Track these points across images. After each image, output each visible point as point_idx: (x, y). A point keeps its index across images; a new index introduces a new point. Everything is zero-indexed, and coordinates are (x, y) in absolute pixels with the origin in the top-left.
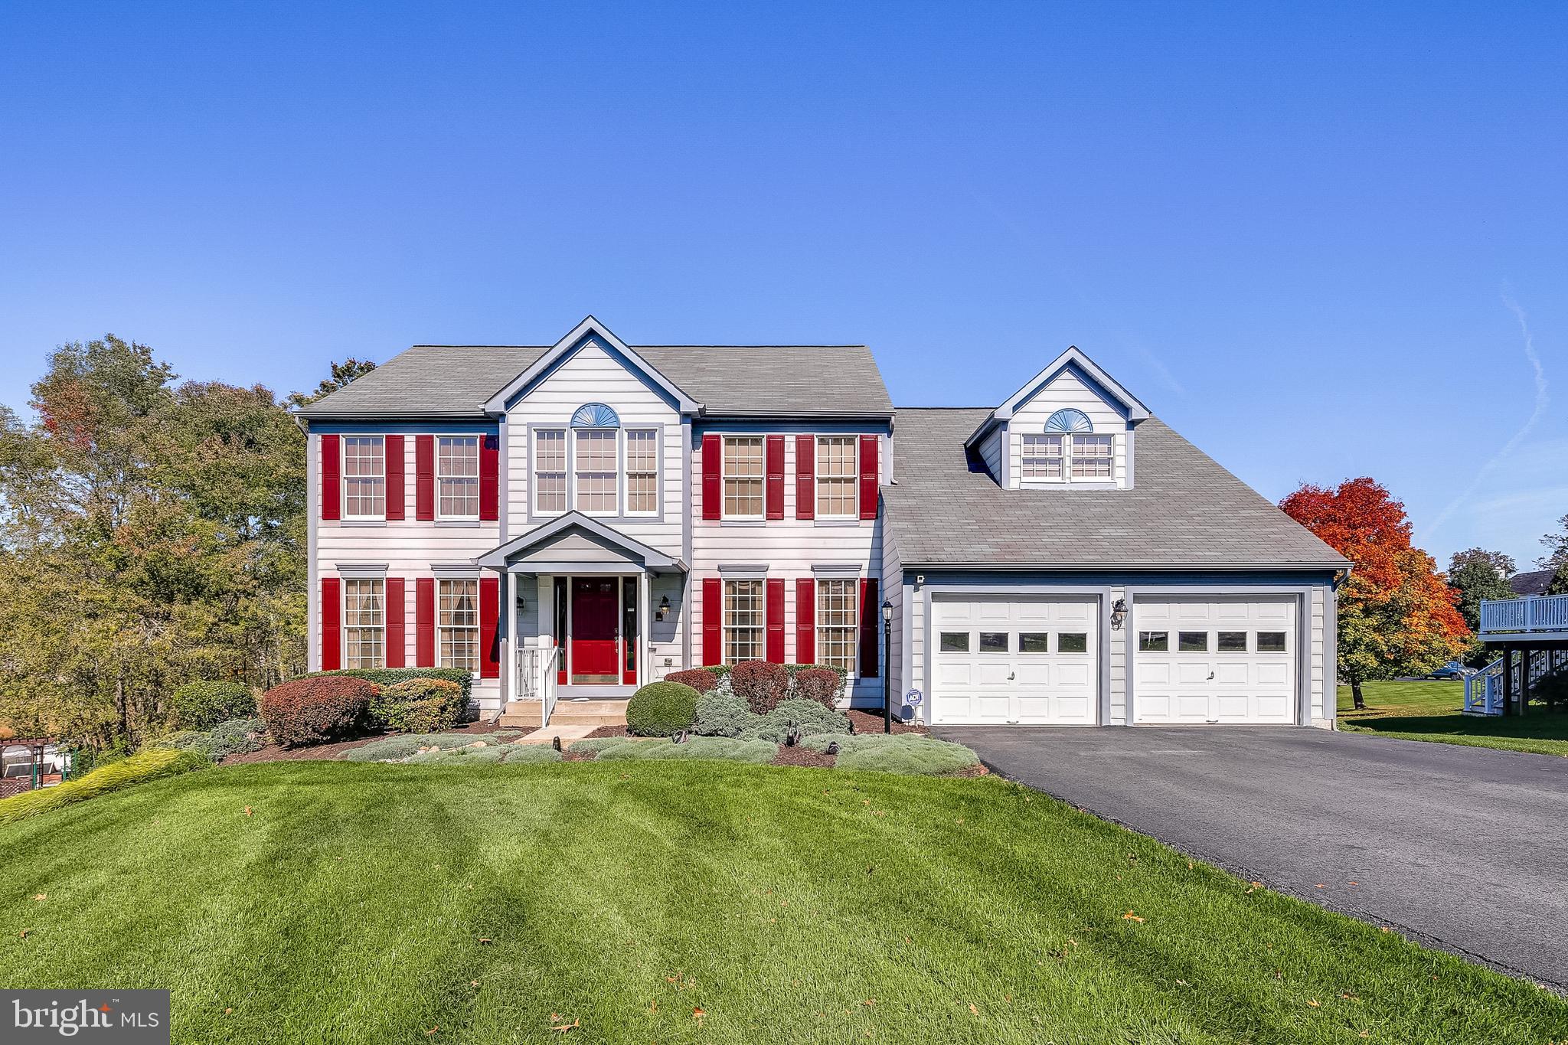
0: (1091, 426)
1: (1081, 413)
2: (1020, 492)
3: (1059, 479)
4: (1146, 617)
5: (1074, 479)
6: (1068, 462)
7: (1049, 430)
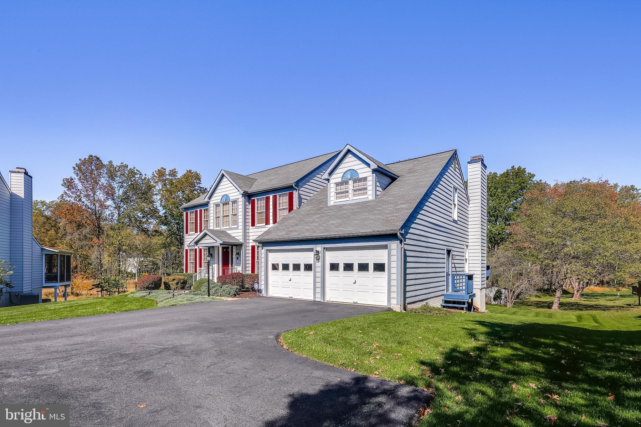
0: (358, 175)
1: (355, 170)
2: (333, 206)
3: (348, 199)
4: (331, 257)
5: (354, 198)
6: (350, 191)
7: (344, 179)
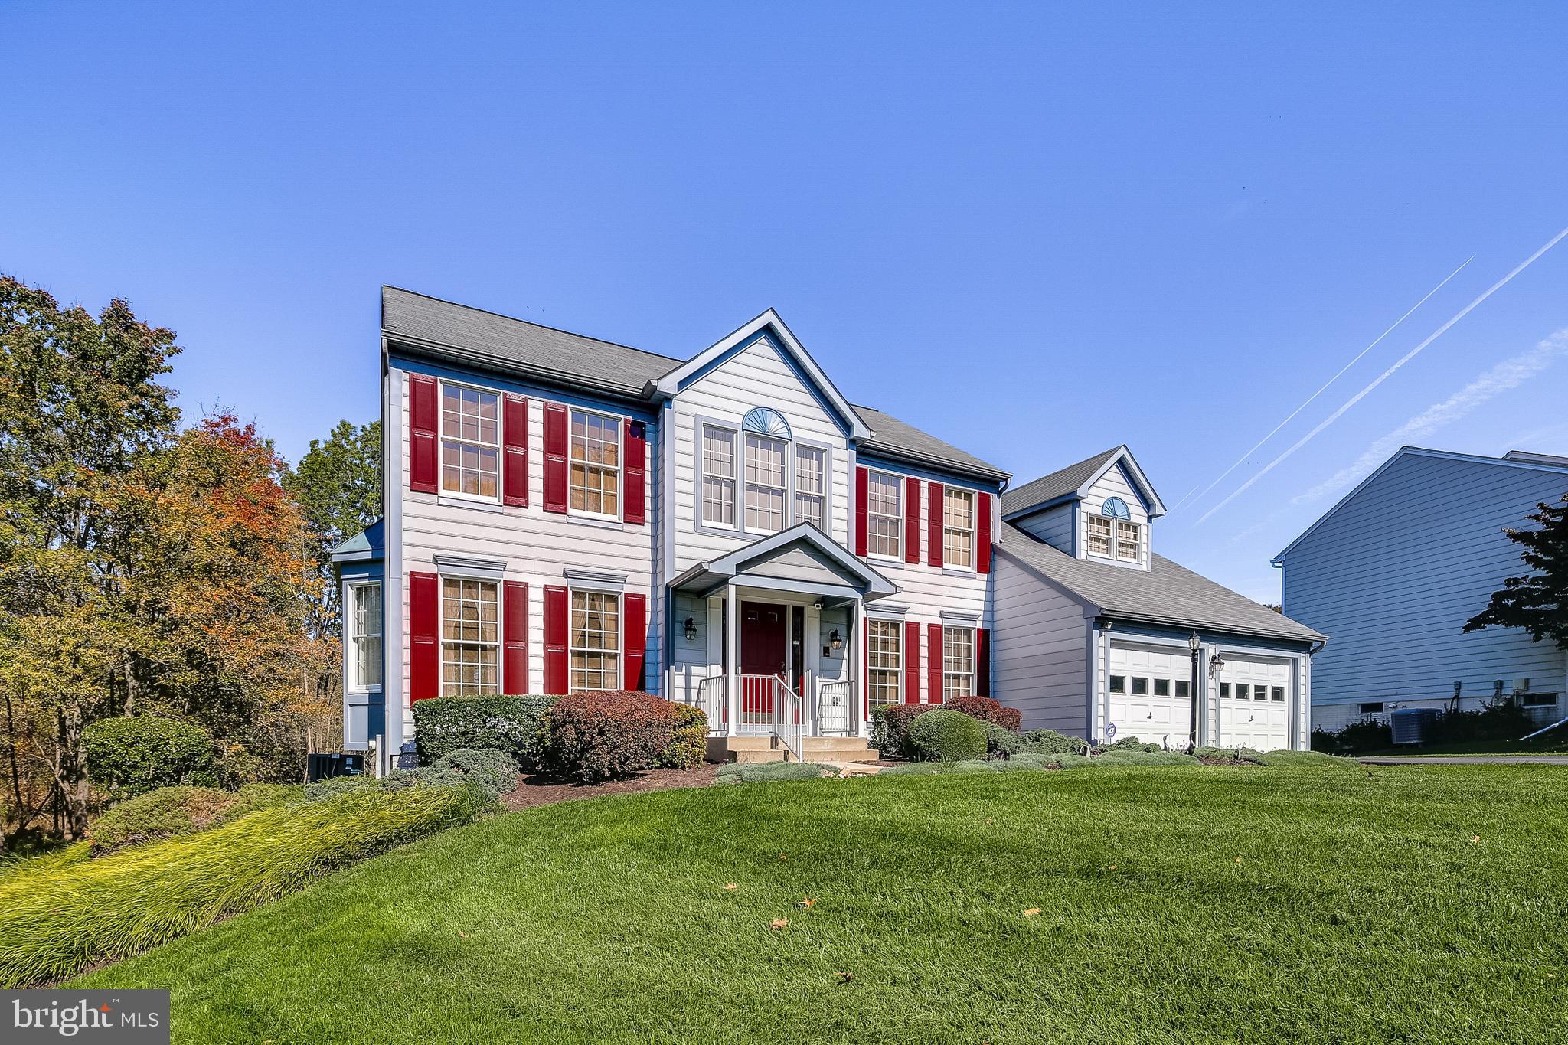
0: (1129, 516)
1: (1124, 503)
2: (1087, 562)
3: (1107, 556)
5: (1119, 558)
6: (1115, 542)
7: (1103, 513)
